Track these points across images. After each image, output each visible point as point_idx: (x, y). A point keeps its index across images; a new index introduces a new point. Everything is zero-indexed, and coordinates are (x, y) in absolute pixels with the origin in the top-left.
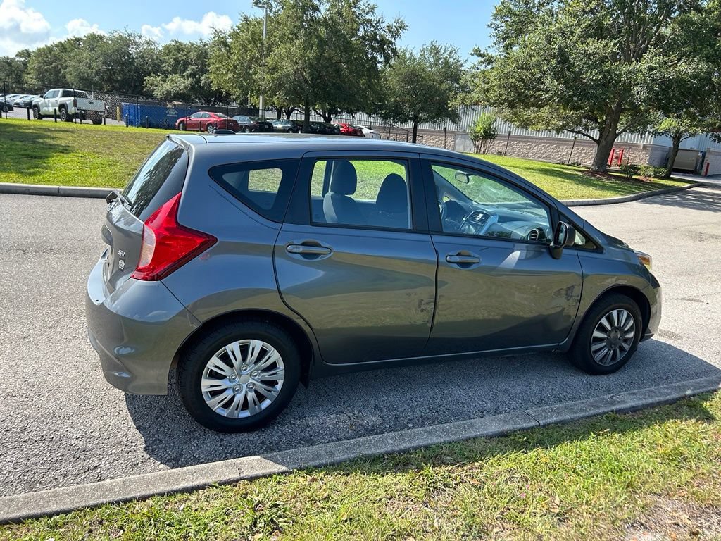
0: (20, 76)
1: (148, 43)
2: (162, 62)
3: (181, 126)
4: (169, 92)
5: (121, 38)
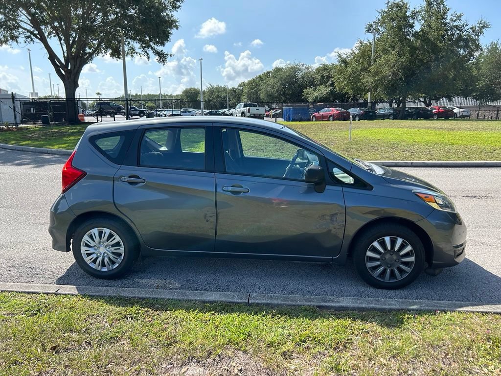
0: (240, 98)
1: (307, 68)
2: (314, 79)
3: (314, 119)
4: (316, 97)
5: (292, 68)
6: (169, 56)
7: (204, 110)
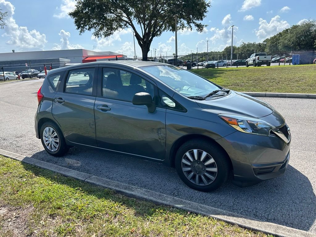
5: (307, 24)
6: (205, 26)
7: (233, 60)
